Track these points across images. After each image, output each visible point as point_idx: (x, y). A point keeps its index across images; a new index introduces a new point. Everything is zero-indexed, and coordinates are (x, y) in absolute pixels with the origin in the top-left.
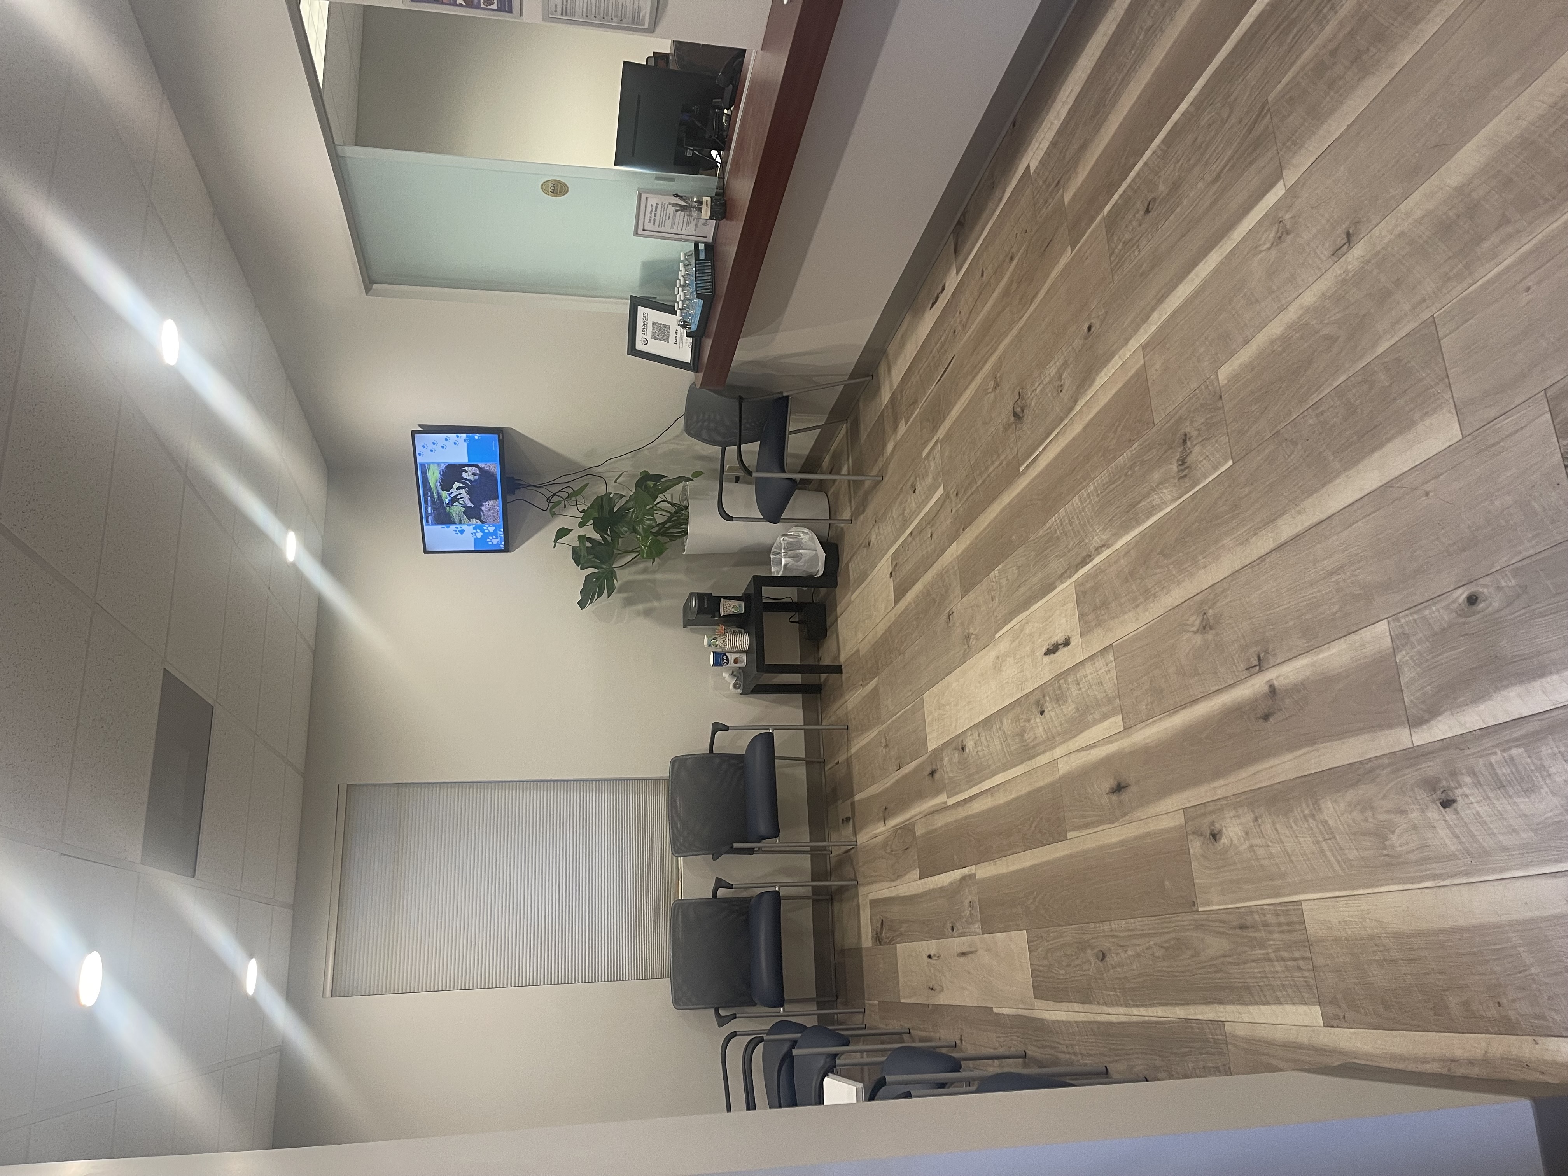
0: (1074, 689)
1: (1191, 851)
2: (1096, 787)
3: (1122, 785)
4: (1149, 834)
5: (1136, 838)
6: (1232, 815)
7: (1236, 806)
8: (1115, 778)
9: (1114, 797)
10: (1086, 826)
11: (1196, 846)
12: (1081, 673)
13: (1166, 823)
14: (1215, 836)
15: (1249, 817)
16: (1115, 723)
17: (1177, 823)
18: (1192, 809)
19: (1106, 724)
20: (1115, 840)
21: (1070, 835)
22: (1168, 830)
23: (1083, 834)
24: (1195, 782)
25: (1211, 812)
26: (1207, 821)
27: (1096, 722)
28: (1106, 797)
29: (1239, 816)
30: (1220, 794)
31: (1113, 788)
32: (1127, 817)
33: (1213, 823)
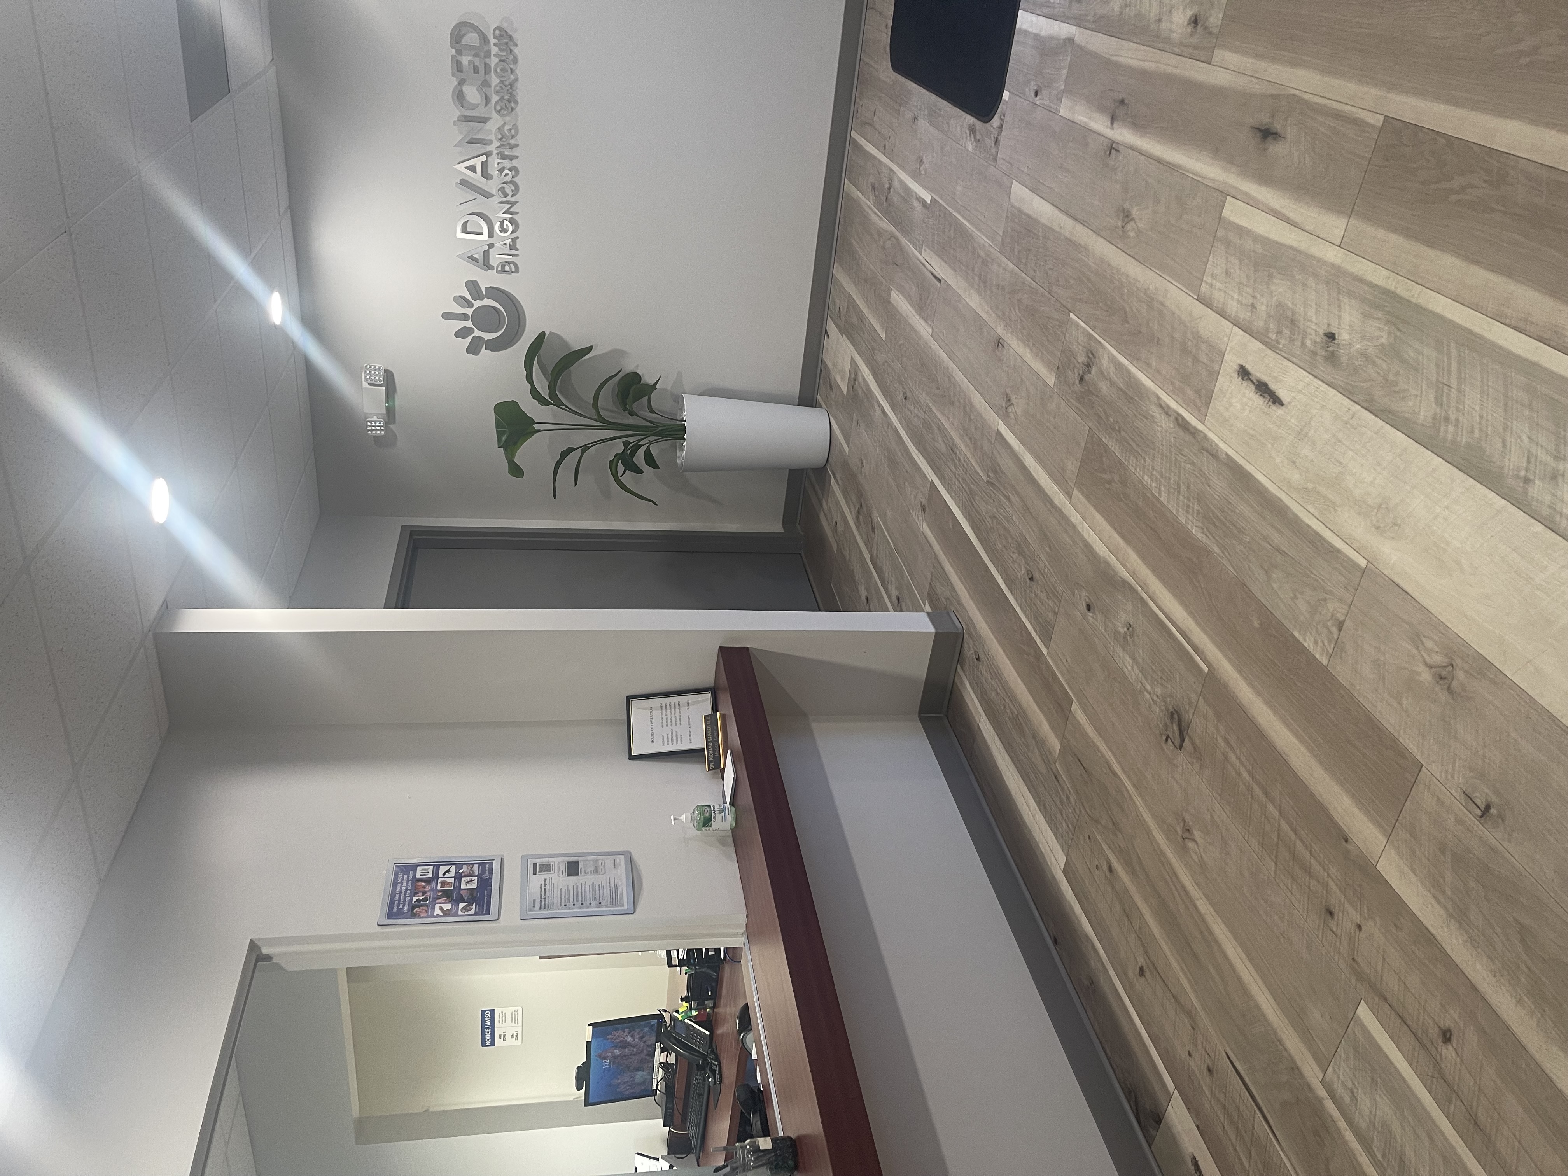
0: (1262, 308)
1: (1221, 16)
2: (1296, 160)
3: (1259, 134)
4: (1257, 56)
5: (1273, 60)
6: (1175, 35)
7: (1167, 40)
8: (1265, 149)
9: (1278, 127)
10: (1338, 116)
11: (1215, 19)
12: (1244, 315)
13: (1231, 58)
14: (1195, 21)
15: (1164, 25)
16: (1234, 211)
17: (1221, 52)
18: (1203, 59)
19: (1242, 222)
20: (1301, 72)
21: (1378, 121)
22: (1236, 50)
23: (1349, 108)
24: (1191, 86)
25: (1188, 46)
26: (1195, 40)
27: (1257, 238)
28: (1288, 136)
29: (1170, 30)
30: (1175, 60)
31: (1275, 139)
32: (1275, 92)
33: (1192, 35)
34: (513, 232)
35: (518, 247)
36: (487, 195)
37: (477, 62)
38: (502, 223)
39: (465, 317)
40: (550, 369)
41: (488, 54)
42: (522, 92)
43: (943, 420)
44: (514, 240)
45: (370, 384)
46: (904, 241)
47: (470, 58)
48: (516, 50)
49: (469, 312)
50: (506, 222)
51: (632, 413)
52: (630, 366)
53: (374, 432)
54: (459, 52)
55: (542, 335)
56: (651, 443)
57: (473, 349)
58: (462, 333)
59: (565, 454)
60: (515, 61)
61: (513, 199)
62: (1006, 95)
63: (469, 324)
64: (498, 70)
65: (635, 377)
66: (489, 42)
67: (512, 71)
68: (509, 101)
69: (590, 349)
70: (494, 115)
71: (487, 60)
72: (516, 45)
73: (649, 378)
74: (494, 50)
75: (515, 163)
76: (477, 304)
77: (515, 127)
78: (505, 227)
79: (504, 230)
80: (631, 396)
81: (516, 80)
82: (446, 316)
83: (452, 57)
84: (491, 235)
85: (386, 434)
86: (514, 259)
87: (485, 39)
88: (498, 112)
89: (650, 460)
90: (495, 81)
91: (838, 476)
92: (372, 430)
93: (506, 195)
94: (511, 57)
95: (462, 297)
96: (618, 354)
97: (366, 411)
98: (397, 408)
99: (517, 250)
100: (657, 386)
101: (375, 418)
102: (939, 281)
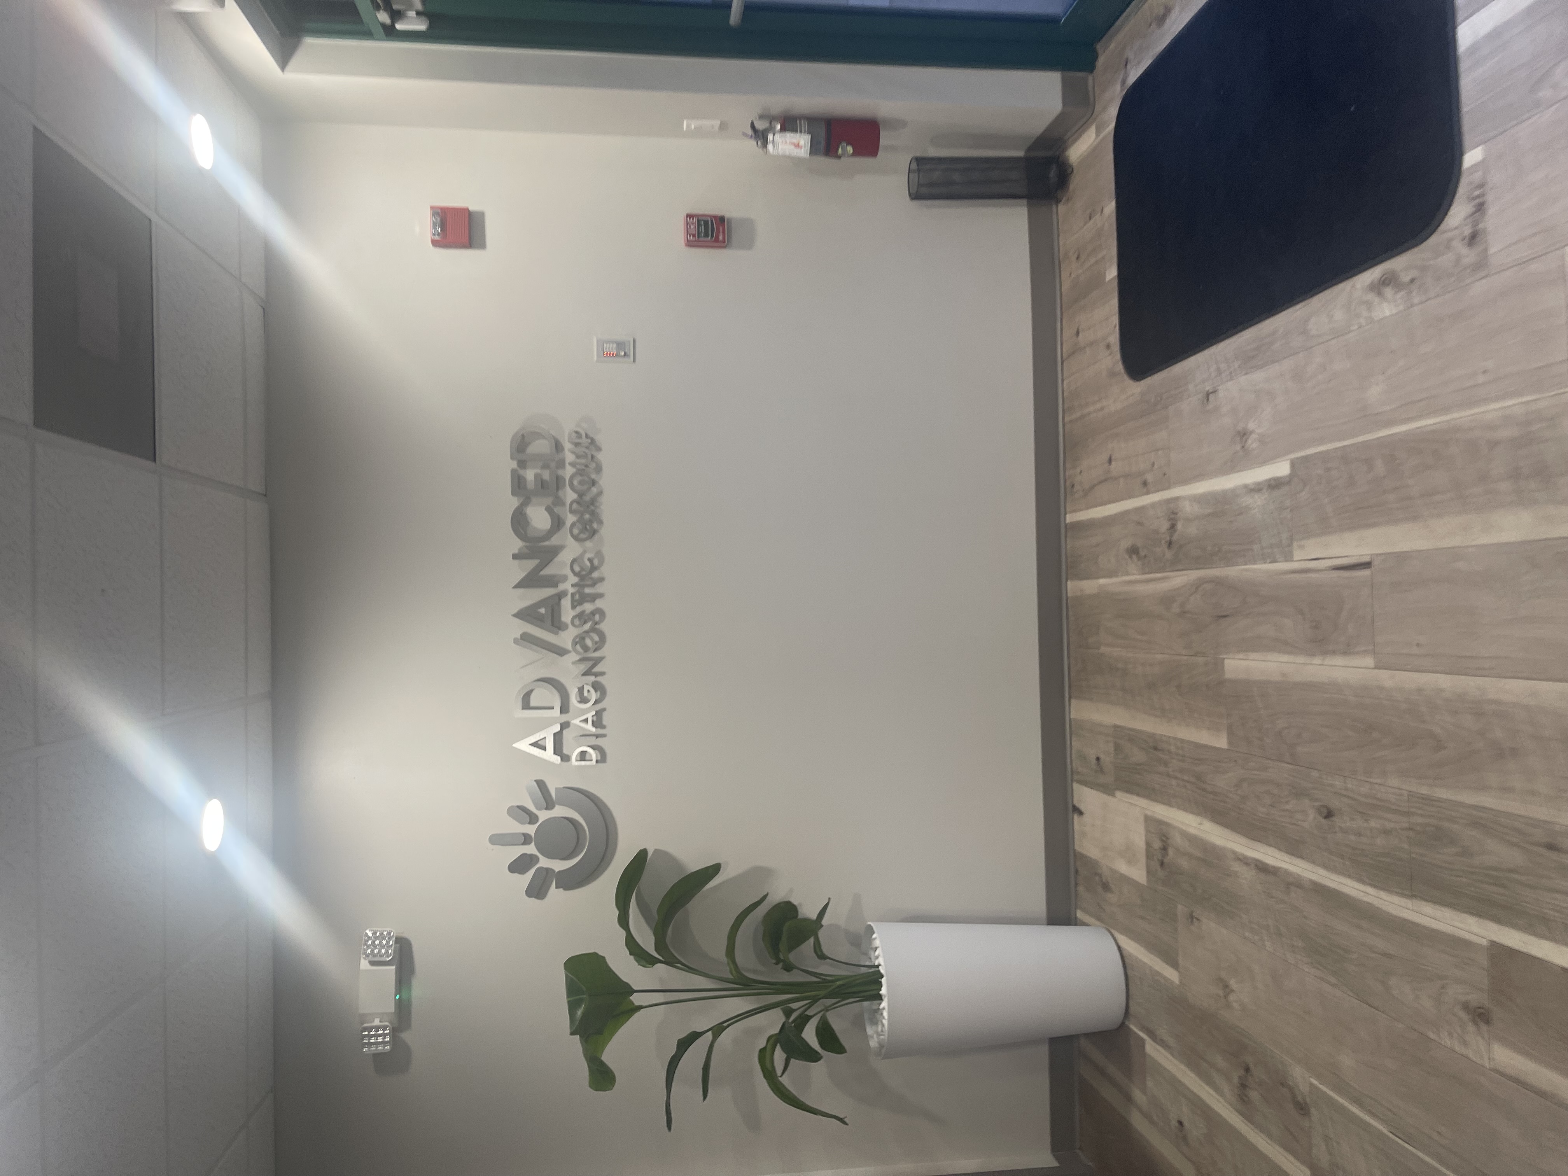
34: (596, 702)
35: (604, 723)
36: (561, 652)
37: (546, 475)
38: (581, 690)
39: (526, 839)
40: (654, 908)
41: (561, 464)
42: (607, 508)
43: (1488, 801)
44: (599, 714)
45: (372, 963)
46: (1234, 572)
47: (538, 471)
48: (600, 456)
49: (531, 830)
50: (586, 688)
51: (788, 968)
52: (778, 894)
53: (373, 1048)
54: (522, 464)
55: (641, 857)
56: (827, 1009)
57: (537, 890)
58: (519, 866)
59: (684, 1044)
60: (599, 469)
61: (597, 654)
62: (1471, 158)
63: (531, 849)
64: (575, 483)
65: (787, 910)
66: (563, 449)
67: (594, 483)
68: (591, 521)
69: (715, 869)
70: (570, 540)
71: (560, 472)
72: (599, 449)
73: (809, 911)
74: (569, 457)
75: (599, 603)
76: (544, 815)
77: (599, 554)
78: (586, 694)
79: (583, 700)
80: (784, 938)
81: (600, 493)
82: (497, 840)
83: (513, 471)
84: (564, 709)
85: (392, 1049)
86: (600, 742)
87: (558, 447)
88: (576, 538)
89: (828, 1037)
90: (570, 496)
91: (1163, 1032)
92: (370, 1044)
93: (586, 649)
94: (593, 465)
95: (522, 808)
96: (761, 873)
97: (363, 1010)
98: (414, 1000)
99: (604, 727)
100: (825, 922)
101: (377, 1022)
102: (1367, 565)
